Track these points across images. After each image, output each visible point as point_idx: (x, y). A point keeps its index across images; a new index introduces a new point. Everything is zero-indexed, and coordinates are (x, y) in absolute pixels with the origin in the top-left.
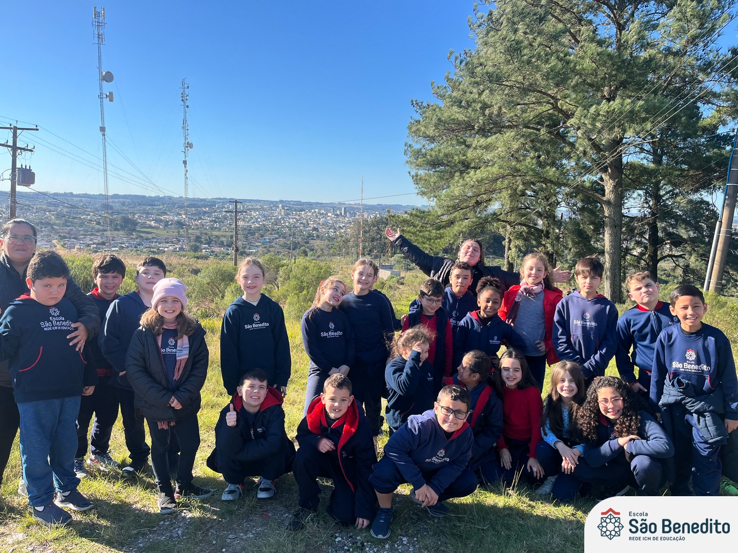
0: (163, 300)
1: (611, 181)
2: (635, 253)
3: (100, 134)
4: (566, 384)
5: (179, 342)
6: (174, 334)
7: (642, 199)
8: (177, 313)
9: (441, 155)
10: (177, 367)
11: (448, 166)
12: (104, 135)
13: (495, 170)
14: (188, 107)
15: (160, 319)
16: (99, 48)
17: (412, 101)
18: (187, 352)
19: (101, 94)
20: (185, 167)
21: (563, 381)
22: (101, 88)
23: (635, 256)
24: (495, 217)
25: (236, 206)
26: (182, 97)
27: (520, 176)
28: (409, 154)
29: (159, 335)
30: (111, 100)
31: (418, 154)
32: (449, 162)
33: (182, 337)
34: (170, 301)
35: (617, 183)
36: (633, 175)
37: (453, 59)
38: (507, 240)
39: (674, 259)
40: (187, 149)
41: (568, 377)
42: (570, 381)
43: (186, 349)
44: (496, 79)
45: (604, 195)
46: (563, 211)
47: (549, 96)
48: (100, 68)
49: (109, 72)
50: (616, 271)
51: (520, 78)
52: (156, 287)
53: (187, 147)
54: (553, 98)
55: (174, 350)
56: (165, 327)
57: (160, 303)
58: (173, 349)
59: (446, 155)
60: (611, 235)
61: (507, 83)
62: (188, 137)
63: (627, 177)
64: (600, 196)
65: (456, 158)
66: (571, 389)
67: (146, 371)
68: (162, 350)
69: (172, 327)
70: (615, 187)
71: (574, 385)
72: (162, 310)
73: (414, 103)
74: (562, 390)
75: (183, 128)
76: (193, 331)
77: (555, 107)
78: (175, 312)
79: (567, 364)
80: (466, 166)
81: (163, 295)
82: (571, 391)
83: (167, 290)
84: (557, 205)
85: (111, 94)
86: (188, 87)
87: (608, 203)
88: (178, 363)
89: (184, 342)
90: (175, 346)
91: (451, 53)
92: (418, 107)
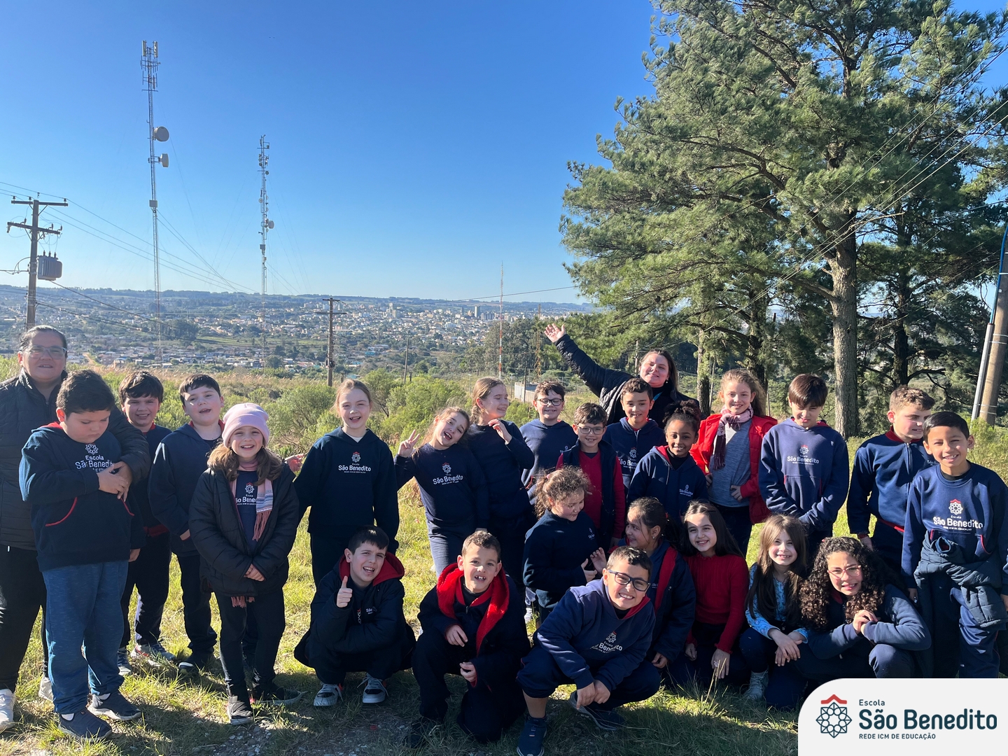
0: (238, 432)
1: (841, 270)
2: (877, 368)
3: (150, 210)
4: (782, 547)
5: (260, 489)
6: (253, 478)
7: (885, 294)
8: (257, 450)
9: (610, 234)
10: (257, 523)
11: (618, 249)
12: (155, 212)
13: (682, 255)
14: (267, 173)
15: (234, 458)
16: (150, 96)
17: (569, 164)
18: (271, 502)
19: (152, 156)
20: (263, 253)
21: (778, 542)
22: (152, 149)
23: (876, 371)
24: (683, 319)
25: (331, 305)
26: (260, 160)
27: (717, 263)
28: (566, 231)
29: (233, 480)
30: (165, 165)
31: (578, 231)
32: (620, 243)
33: (263, 482)
34: (247, 433)
35: (849, 272)
36: (872, 261)
37: (621, 109)
38: (700, 350)
39: (931, 375)
40: (265, 229)
41: (785, 536)
42: (788, 543)
43: (269, 498)
44: (680, 135)
45: (831, 289)
46: (776, 310)
47: (755, 156)
48: (150, 123)
49: (163, 128)
50: (851, 392)
51: (714, 133)
52: (228, 416)
53: (266, 227)
54: (758, 158)
55: (253, 500)
56: (241, 468)
57: (234, 436)
58: (252, 498)
59: (617, 234)
60: (843, 341)
61: (697, 140)
62: (267, 213)
63: (864, 264)
64: (826, 290)
65: (629, 237)
66: (789, 554)
67: (216, 528)
68: (237, 501)
69: (249, 468)
70: (846, 278)
71: (792, 550)
72: (237, 445)
73: (572, 165)
74: (776, 555)
75: (261, 201)
76: (278, 474)
77: (763, 171)
78: (254, 448)
79: (784, 520)
80: (641, 250)
81: (239, 426)
82: (787, 557)
83: (244, 419)
84: (768, 302)
85: (165, 156)
86: (268, 147)
87: (838, 299)
88: (258, 518)
89: (266, 489)
90: (255, 494)
91: (619, 102)
92: (577, 172)
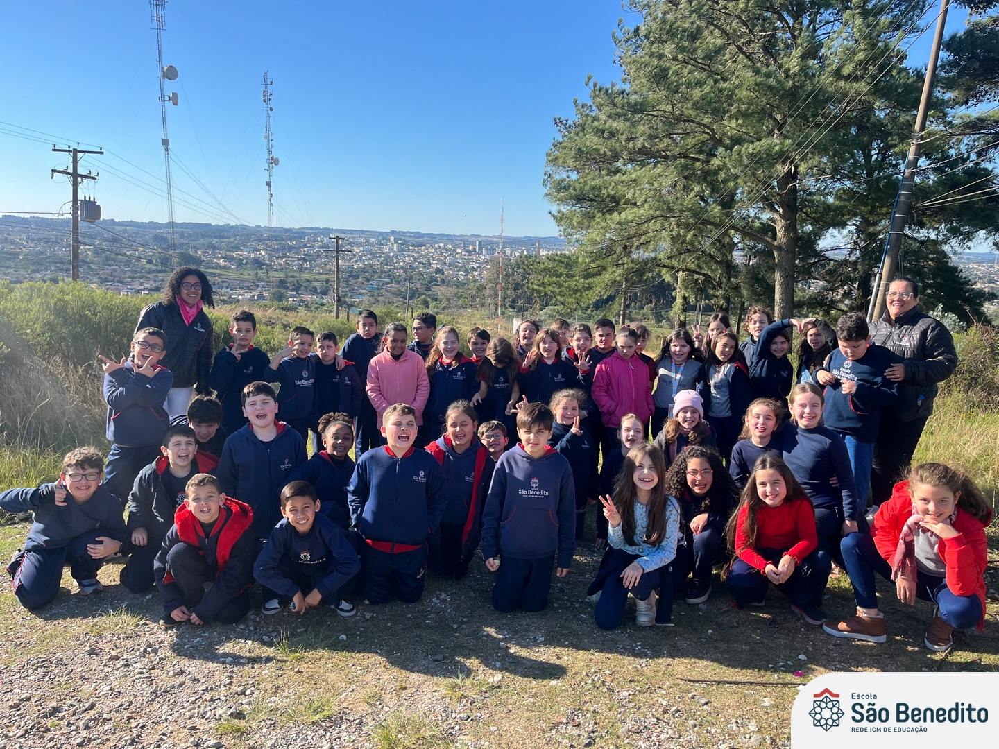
1: (783, 222)
3: (163, 148)
9: (587, 188)
11: (595, 201)
12: (167, 150)
14: (271, 109)
16: (159, 35)
17: (555, 119)
19: (163, 95)
20: (269, 190)
21: (641, 466)
22: (162, 88)
25: (337, 243)
26: (264, 96)
27: (674, 217)
28: (549, 185)
30: (175, 104)
31: (561, 187)
32: (597, 196)
35: (790, 224)
36: (816, 213)
40: (271, 165)
41: (647, 461)
45: (775, 238)
47: (705, 125)
48: (160, 62)
49: (171, 67)
51: (669, 108)
54: (708, 128)
59: (593, 188)
60: (781, 285)
61: (655, 113)
62: (273, 150)
64: (770, 239)
65: (604, 191)
71: (654, 474)
75: (266, 137)
79: (646, 446)
85: (175, 95)
86: (272, 83)
87: (779, 248)
91: (589, 78)
92: (563, 126)
